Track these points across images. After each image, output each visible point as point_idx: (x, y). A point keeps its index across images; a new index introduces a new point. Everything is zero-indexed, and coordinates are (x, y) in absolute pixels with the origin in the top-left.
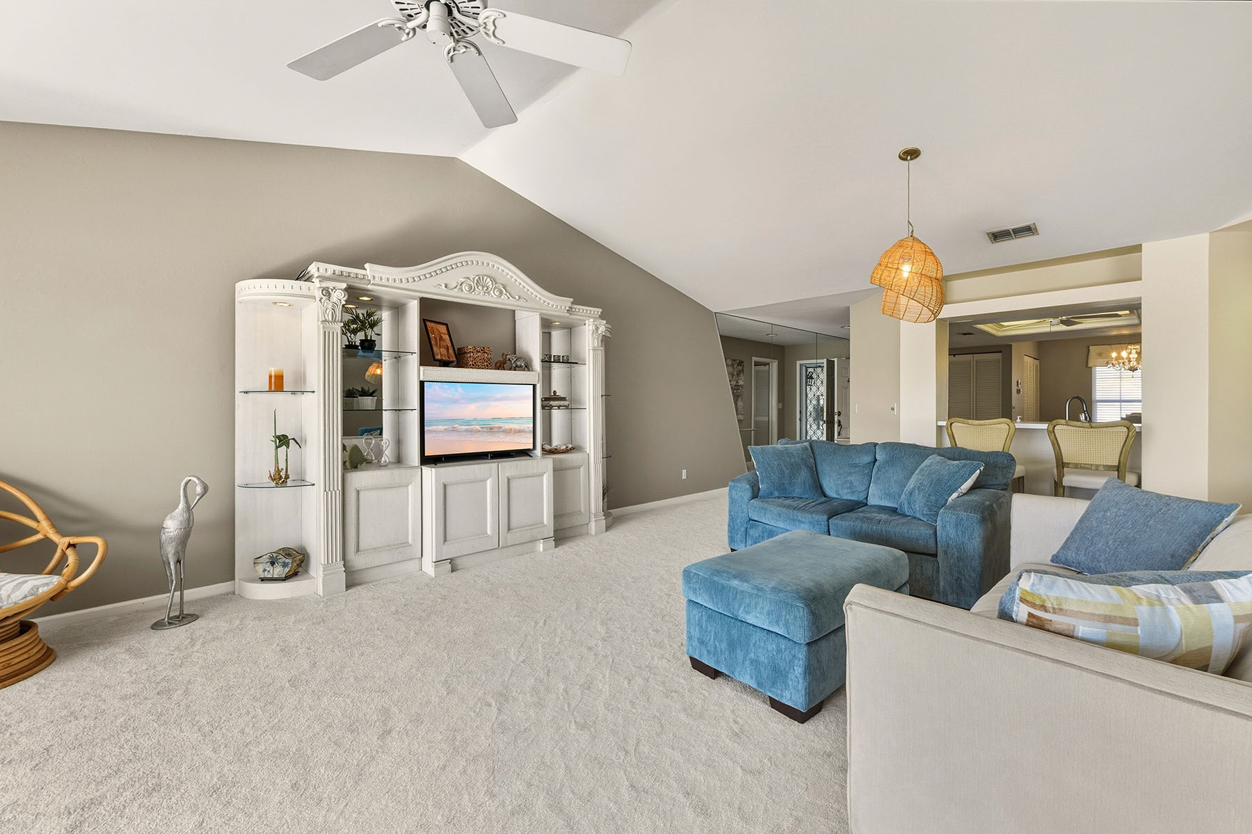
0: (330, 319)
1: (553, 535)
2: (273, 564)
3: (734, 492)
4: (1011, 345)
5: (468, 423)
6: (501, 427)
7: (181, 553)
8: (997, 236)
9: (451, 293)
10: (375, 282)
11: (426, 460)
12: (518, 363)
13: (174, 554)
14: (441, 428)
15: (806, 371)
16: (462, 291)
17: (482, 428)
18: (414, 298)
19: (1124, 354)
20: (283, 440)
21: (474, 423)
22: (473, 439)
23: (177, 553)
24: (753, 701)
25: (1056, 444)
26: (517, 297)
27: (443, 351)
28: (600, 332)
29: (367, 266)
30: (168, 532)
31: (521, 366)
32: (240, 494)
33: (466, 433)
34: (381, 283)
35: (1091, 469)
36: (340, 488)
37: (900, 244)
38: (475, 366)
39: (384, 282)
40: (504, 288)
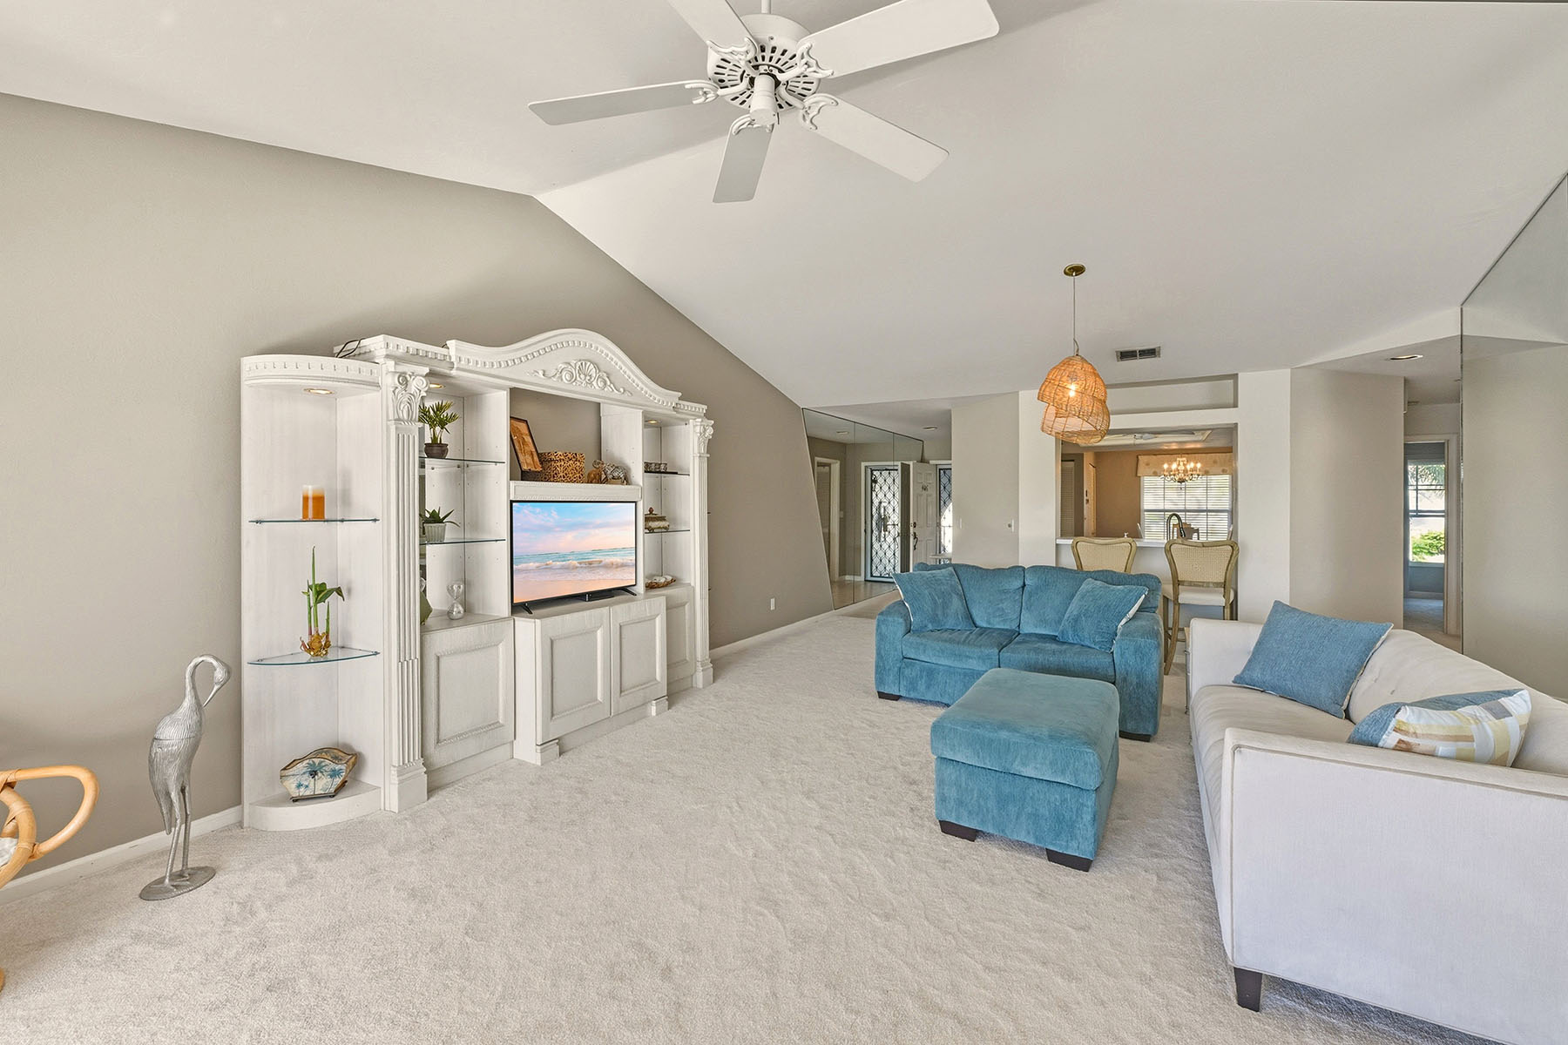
0: (406, 417)
1: (666, 694)
2: (313, 774)
3: (883, 628)
4: (1083, 455)
5: (563, 557)
6: (601, 561)
7: (186, 776)
8: (1125, 355)
9: (549, 383)
10: (461, 367)
11: (519, 608)
12: (616, 474)
13: (178, 779)
14: (532, 565)
15: (872, 474)
16: (562, 380)
17: (580, 563)
18: (500, 388)
19: (1174, 466)
20: (321, 592)
21: (571, 557)
22: (569, 578)
23: (181, 775)
24: (1029, 858)
25: (1172, 563)
26: (622, 390)
27: (529, 460)
28: (707, 434)
29: (451, 343)
30: (168, 746)
31: (619, 478)
32: (249, 675)
33: (562, 571)
34: (466, 367)
35: (1203, 586)
36: (418, 657)
37: (1067, 362)
38: (567, 479)
39: (471, 366)
40: (608, 376)
